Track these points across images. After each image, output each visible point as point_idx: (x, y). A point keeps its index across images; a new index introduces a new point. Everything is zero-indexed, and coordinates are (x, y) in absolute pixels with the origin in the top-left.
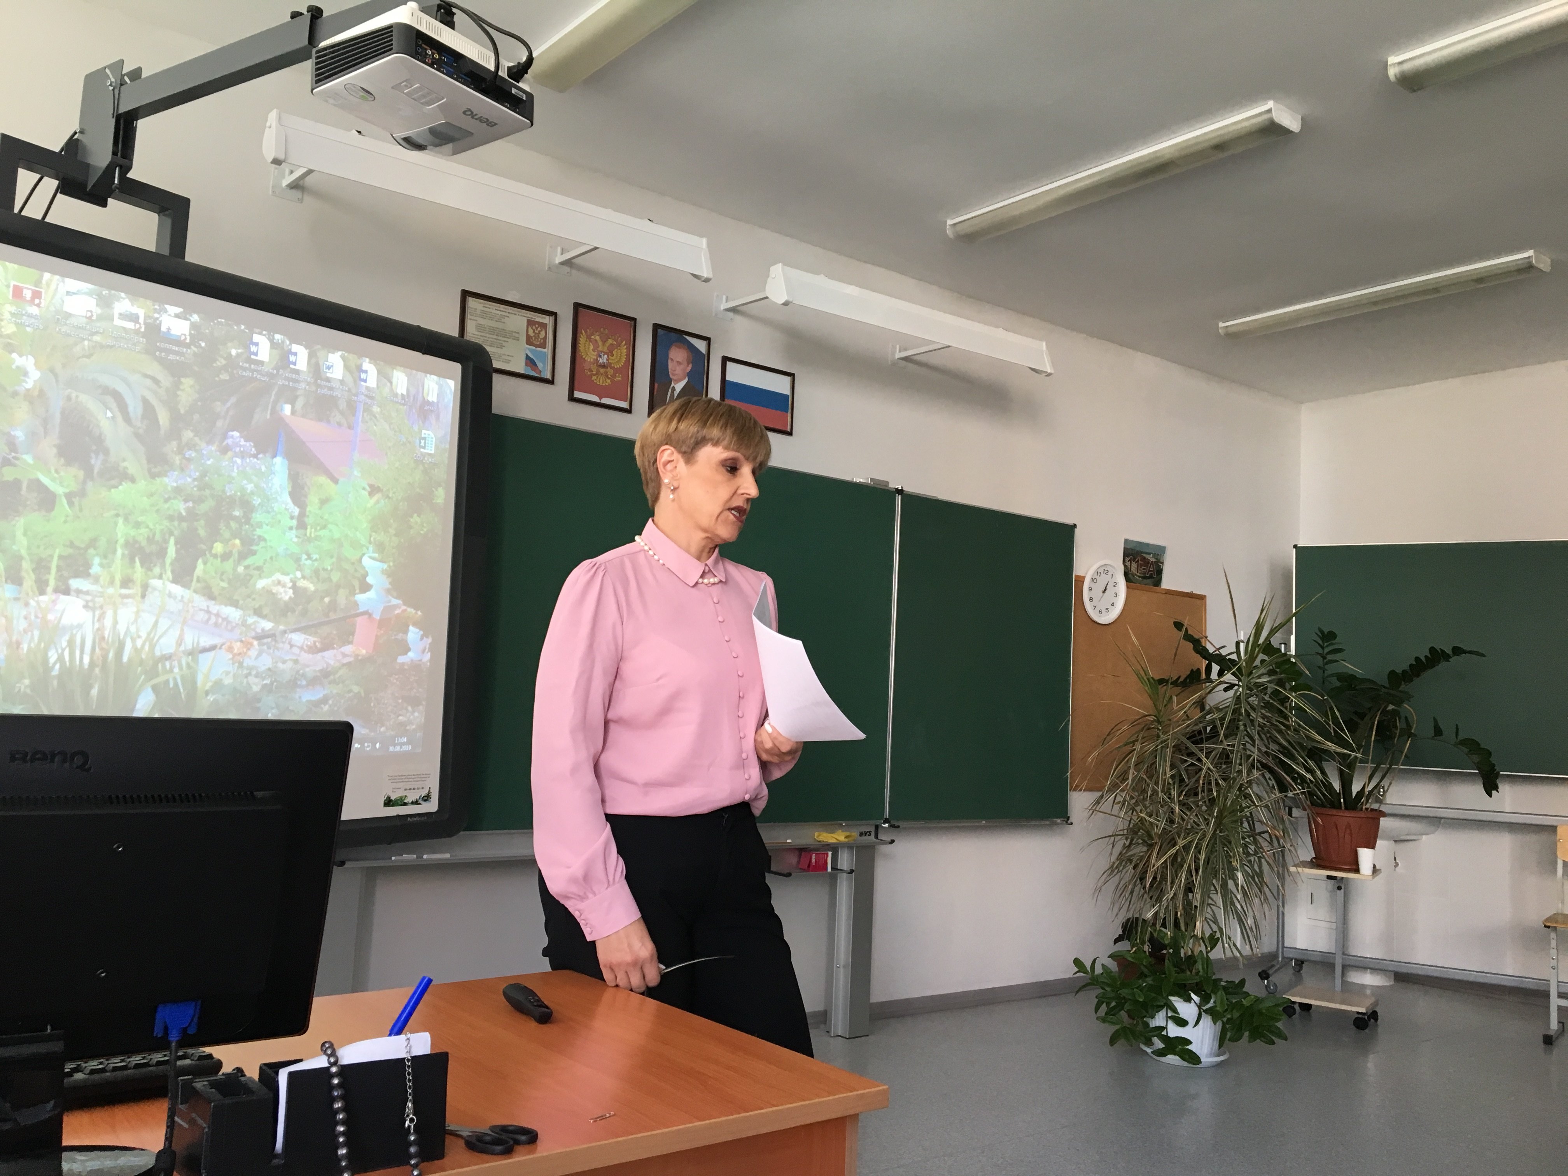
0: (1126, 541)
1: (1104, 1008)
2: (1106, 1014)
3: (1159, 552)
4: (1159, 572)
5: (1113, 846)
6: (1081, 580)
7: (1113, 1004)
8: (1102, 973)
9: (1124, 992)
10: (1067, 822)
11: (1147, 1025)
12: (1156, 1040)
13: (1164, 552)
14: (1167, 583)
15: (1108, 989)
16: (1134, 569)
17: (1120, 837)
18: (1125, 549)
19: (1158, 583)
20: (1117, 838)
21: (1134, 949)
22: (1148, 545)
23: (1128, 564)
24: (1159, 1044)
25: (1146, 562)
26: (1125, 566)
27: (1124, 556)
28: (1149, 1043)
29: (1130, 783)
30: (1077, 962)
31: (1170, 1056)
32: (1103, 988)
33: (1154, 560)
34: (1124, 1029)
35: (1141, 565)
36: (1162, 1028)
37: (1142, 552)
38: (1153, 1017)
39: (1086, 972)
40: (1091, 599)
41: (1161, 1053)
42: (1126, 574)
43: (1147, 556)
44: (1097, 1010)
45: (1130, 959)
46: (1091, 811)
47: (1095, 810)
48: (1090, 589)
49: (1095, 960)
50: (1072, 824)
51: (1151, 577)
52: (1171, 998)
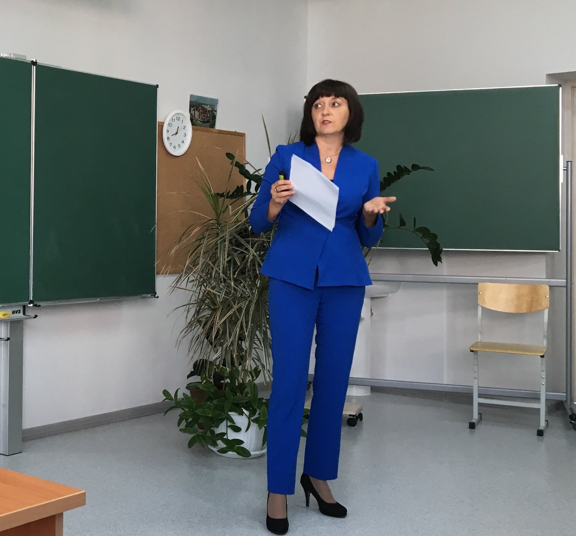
0: (191, 96)
1: (184, 424)
2: (186, 426)
3: (214, 103)
4: (214, 118)
5: (188, 312)
6: (162, 125)
7: (190, 419)
8: (183, 399)
9: (198, 411)
10: (155, 296)
11: (214, 432)
12: (219, 442)
13: (217, 104)
14: (219, 125)
15: (187, 410)
16: (197, 116)
17: (193, 305)
18: (191, 102)
19: (213, 125)
20: (191, 306)
21: (204, 381)
22: (206, 98)
23: (193, 112)
24: (221, 444)
25: (205, 111)
26: (191, 114)
27: (190, 107)
28: (215, 445)
29: (200, 267)
30: (165, 393)
31: (229, 453)
32: (183, 409)
33: (210, 109)
34: (198, 436)
35: (202, 113)
36: (224, 434)
37: (202, 104)
38: (217, 427)
39: (171, 399)
40: (168, 138)
41: (223, 451)
42: (192, 120)
43: (205, 106)
44: (179, 424)
45: (202, 388)
46: (173, 288)
47: (175, 287)
48: (168, 131)
49: (177, 390)
50: (158, 297)
51: (208, 121)
52: (230, 413)
